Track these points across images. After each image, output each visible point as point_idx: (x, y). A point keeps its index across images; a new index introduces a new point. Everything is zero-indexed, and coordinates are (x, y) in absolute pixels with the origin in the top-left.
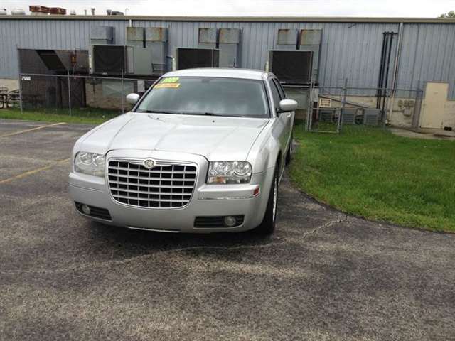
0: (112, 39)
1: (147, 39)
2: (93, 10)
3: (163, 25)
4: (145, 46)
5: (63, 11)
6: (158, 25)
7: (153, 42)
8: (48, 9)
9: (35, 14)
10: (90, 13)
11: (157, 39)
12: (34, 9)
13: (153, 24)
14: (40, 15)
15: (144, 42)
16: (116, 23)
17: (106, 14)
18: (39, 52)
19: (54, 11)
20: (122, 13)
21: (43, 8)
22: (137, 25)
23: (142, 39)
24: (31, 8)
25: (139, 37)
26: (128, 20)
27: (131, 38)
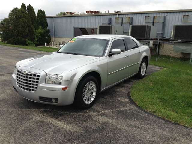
0: (110, 23)
1: (123, 22)
2: (109, 11)
3: (131, 16)
4: (122, 25)
5: (99, 12)
6: (129, 16)
7: (126, 23)
8: (93, 12)
9: (88, 14)
10: (107, 13)
11: (127, 22)
12: (88, 12)
13: (127, 16)
14: (90, 14)
15: (122, 23)
16: (112, 16)
17: (114, 12)
18: (81, 28)
19: (95, 12)
20: (121, 12)
21: (91, 11)
22: (120, 16)
23: (121, 22)
24: (87, 11)
25: (120, 21)
26: (117, 15)
27: (117, 22)
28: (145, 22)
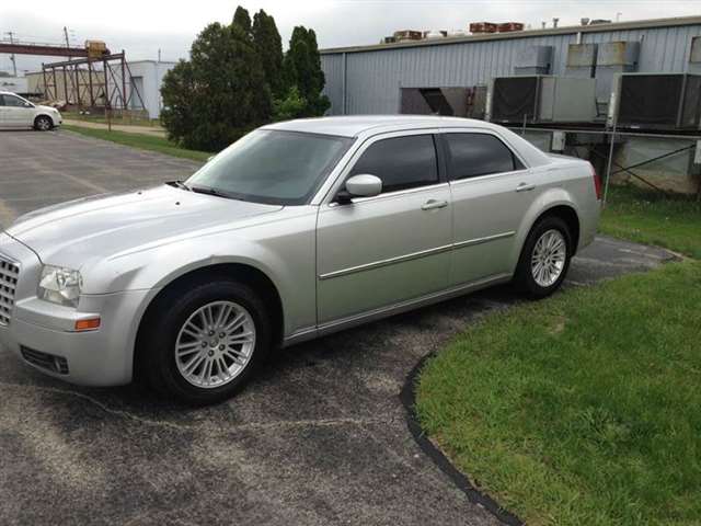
0: (549, 65)
1: (598, 63)
2: (556, 20)
3: (632, 37)
4: (593, 76)
5: (519, 26)
6: (624, 37)
7: (608, 66)
8: (495, 26)
9: (477, 34)
11: (615, 61)
12: (475, 28)
13: (616, 37)
14: (483, 35)
15: (594, 67)
16: (558, 39)
17: (580, 24)
18: (424, 91)
19: (506, 27)
20: (609, 22)
21: (487, 25)
22: (589, 40)
23: (590, 62)
24: (472, 26)
25: (586, 60)
26: (576, 33)
27: (572, 63)
28: (690, 61)
